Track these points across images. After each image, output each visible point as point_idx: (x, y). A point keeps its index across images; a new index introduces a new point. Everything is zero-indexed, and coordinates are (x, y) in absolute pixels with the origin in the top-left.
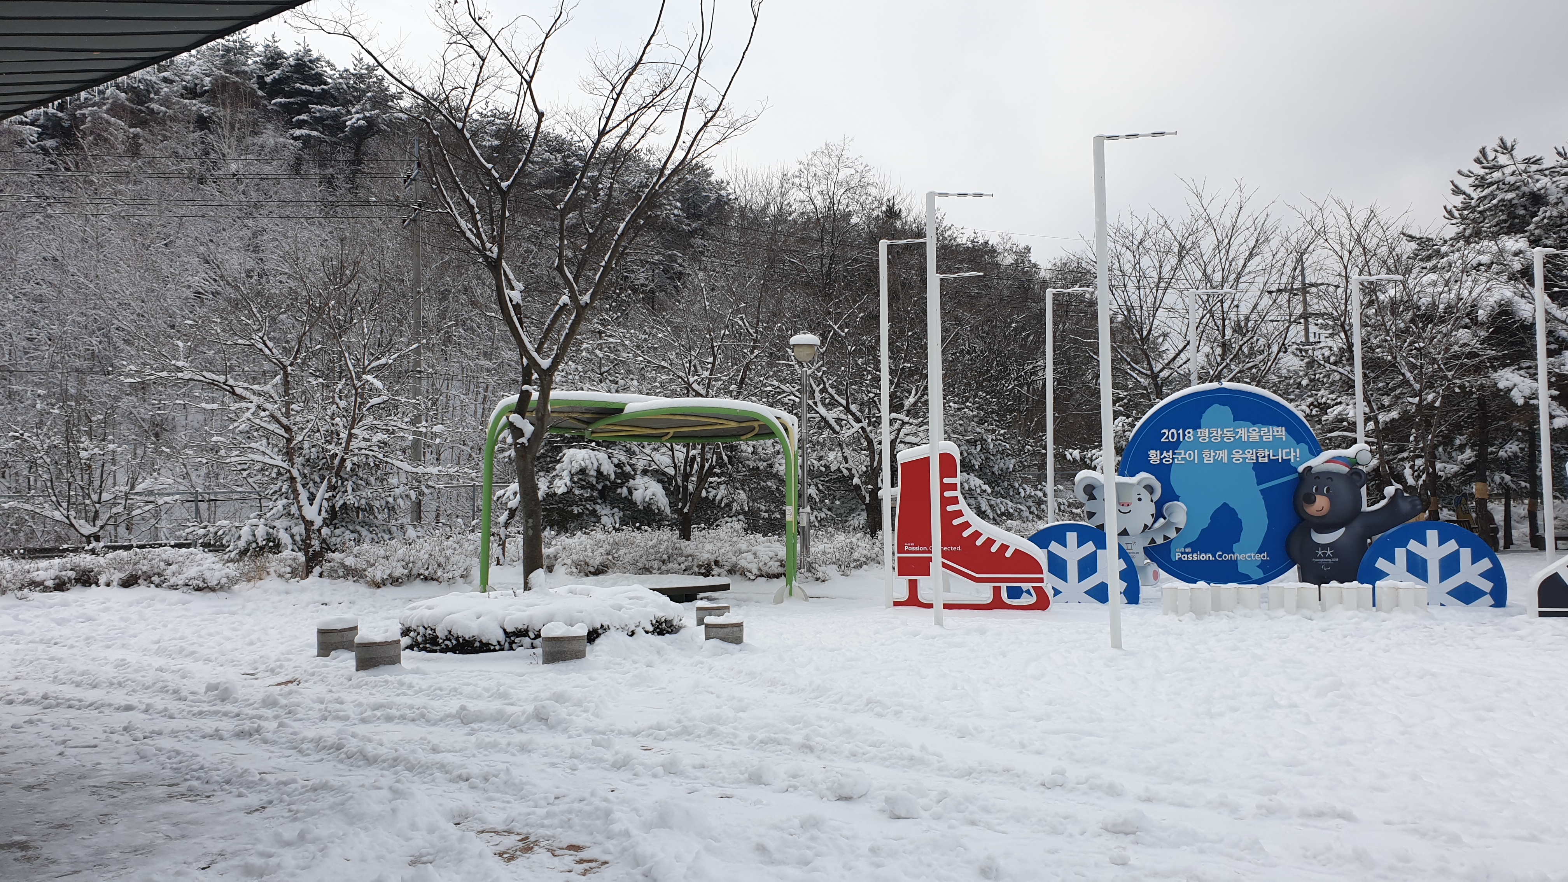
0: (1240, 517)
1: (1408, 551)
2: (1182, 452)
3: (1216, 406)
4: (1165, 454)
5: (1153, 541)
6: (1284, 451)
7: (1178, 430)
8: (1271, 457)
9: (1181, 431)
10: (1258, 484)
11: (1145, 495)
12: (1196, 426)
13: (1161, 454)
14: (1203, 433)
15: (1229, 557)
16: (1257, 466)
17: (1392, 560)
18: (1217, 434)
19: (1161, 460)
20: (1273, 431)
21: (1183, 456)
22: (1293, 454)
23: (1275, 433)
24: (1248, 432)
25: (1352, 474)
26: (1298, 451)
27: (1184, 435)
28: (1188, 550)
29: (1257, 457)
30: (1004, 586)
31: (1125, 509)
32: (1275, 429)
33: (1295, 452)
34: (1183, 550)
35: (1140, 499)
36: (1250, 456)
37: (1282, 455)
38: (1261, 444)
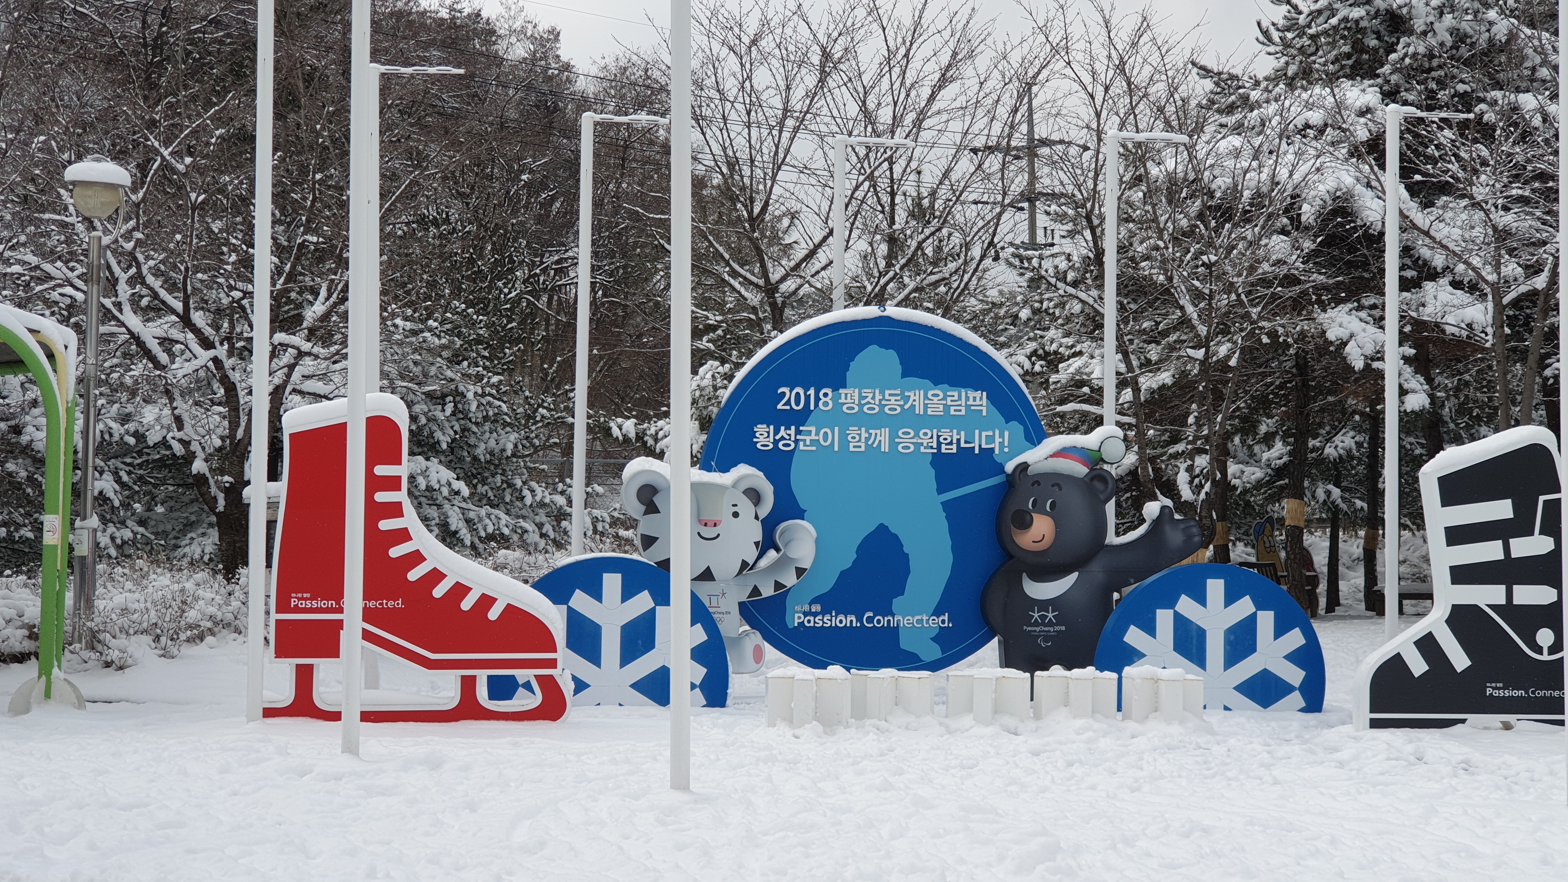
0: (906, 550)
1: (1176, 614)
2: (813, 429)
3: (874, 348)
4: (783, 432)
5: (756, 591)
6: (984, 434)
7: (806, 390)
8: (963, 445)
9: (812, 392)
10: (940, 491)
11: (746, 507)
12: (839, 384)
13: (777, 432)
14: (849, 396)
15: (884, 621)
16: (939, 460)
17: (1150, 629)
18: (873, 398)
19: (776, 442)
20: (967, 398)
21: (813, 437)
22: (998, 440)
23: (971, 402)
24: (926, 397)
25: (1092, 479)
26: (1006, 434)
27: (817, 399)
28: (816, 608)
29: (939, 444)
30: (482, 676)
31: (709, 532)
32: (972, 394)
33: (1002, 436)
34: (806, 608)
35: (736, 515)
36: (927, 440)
37: (979, 441)
38: (946, 420)
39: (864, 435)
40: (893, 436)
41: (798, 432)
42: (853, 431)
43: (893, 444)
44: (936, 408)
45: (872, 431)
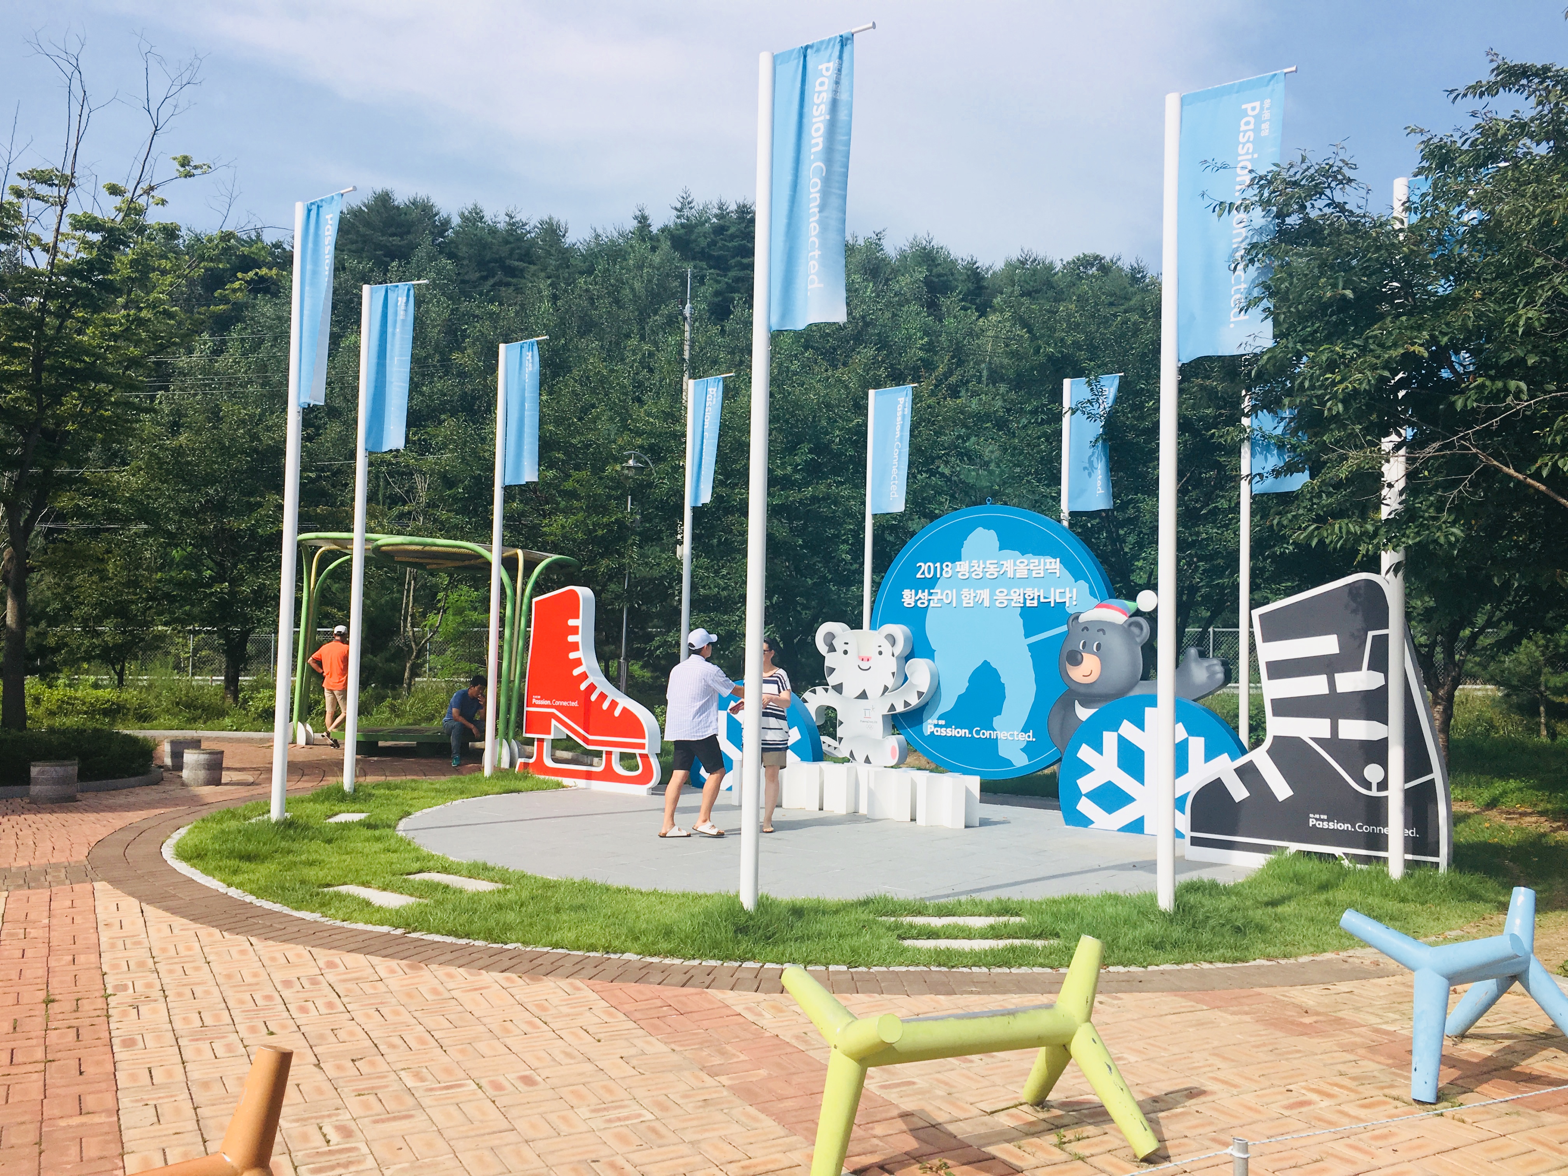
0: (1002, 680)
1: (1120, 736)
2: (939, 591)
3: (980, 530)
4: (920, 595)
5: (893, 707)
6: (1058, 591)
7: (935, 563)
8: (1042, 600)
9: (938, 565)
11: (887, 647)
12: (956, 557)
13: (916, 595)
14: (962, 567)
15: (987, 734)
16: (1026, 612)
17: (1098, 747)
19: (916, 601)
20: (1045, 564)
21: (939, 597)
22: (1068, 595)
23: (1048, 567)
24: (1015, 564)
25: (1130, 625)
26: (1075, 590)
27: (942, 569)
28: (942, 722)
29: (1025, 599)
30: (616, 750)
31: (865, 665)
32: (1049, 560)
33: (1071, 592)
34: (936, 722)
35: (880, 653)
36: (1016, 598)
37: (1054, 597)
39: (973, 595)
40: (992, 594)
41: (930, 594)
42: (965, 592)
43: (992, 600)
44: (1022, 573)
45: (978, 592)
